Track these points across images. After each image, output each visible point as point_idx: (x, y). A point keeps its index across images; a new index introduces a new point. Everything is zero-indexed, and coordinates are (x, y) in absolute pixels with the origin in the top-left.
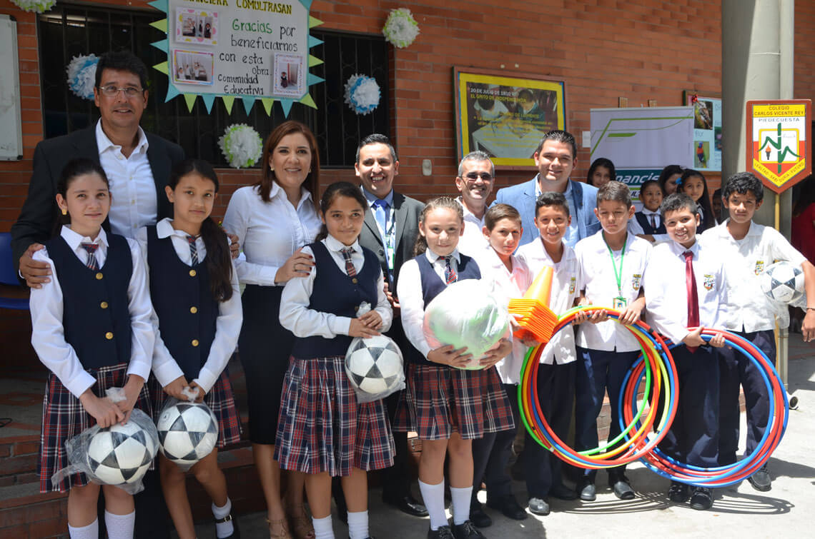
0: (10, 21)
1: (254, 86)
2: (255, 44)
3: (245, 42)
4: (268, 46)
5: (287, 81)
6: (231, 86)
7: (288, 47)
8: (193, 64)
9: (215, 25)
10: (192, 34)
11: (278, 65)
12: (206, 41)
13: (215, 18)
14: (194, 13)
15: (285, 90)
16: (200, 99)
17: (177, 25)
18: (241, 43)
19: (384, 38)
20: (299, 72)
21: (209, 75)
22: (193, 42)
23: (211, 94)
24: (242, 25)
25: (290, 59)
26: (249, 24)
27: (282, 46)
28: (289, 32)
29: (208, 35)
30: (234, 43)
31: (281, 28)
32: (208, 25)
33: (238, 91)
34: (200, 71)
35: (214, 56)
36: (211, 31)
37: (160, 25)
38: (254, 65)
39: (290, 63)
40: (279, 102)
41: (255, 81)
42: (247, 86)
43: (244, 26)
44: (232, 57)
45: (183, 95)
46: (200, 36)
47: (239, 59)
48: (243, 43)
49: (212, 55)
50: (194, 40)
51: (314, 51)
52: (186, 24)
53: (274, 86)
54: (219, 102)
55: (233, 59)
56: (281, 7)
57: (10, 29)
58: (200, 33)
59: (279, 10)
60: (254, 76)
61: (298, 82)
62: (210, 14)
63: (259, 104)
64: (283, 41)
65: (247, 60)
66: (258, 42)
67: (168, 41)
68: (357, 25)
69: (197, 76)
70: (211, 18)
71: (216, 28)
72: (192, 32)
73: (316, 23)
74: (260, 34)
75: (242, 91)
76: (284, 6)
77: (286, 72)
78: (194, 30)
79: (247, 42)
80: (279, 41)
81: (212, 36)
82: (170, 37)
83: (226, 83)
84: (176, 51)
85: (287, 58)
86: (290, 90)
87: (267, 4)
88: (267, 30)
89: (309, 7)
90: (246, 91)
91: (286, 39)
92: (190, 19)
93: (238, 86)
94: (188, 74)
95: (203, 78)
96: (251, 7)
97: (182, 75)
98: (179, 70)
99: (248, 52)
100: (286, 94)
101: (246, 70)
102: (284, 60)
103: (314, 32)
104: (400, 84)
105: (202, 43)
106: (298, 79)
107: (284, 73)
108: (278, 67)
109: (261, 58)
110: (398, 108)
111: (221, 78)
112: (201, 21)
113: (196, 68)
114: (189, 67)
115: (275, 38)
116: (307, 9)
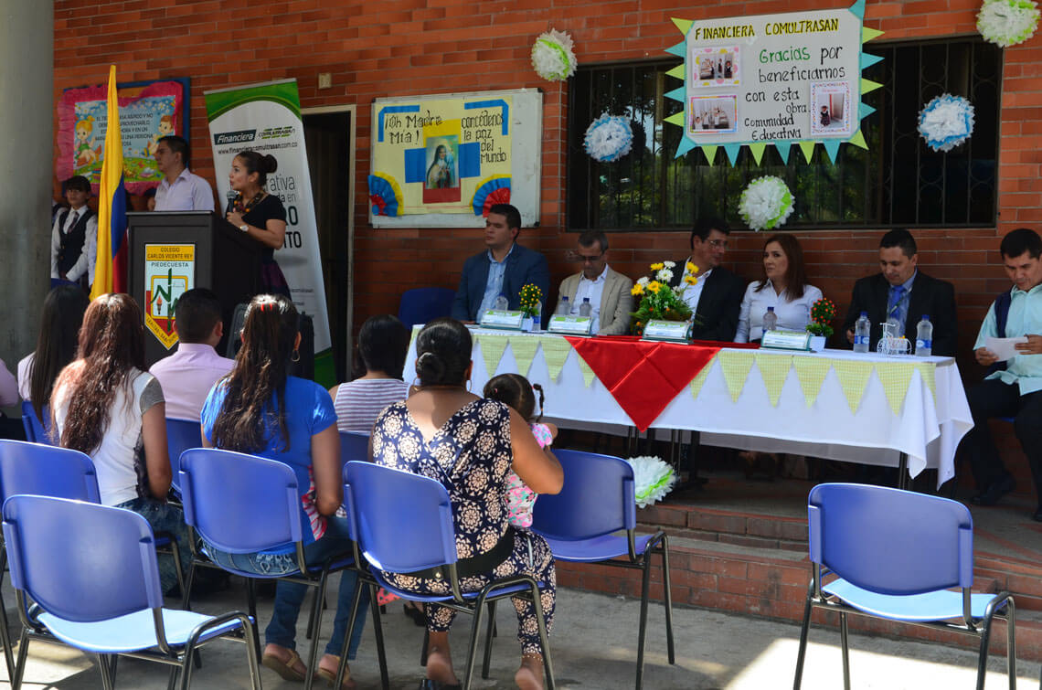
0: (538, 94)
1: (789, 128)
2: (789, 76)
3: (775, 76)
4: (805, 75)
5: (829, 117)
6: (760, 130)
7: (831, 73)
8: (712, 110)
9: (736, 62)
10: (711, 77)
11: (817, 98)
12: (727, 82)
13: (735, 54)
14: (712, 52)
15: (827, 128)
16: (721, 151)
17: (694, 68)
18: (772, 77)
19: (981, 36)
20: (845, 103)
21: (731, 121)
22: (711, 85)
23: (734, 143)
24: (771, 55)
25: (833, 88)
26: (780, 54)
27: (823, 74)
28: (833, 53)
29: (728, 74)
30: (763, 79)
31: (823, 50)
32: (729, 63)
33: (769, 137)
34: (721, 118)
35: (737, 99)
36: (732, 69)
37: (675, 72)
38: (788, 102)
39: (833, 93)
40: (822, 145)
41: (790, 121)
42: (780, 129)
43: (773, 56)
44: (760, 96)
45: (700, 148)
46: (719, 77)
47: (769, 97)
48: (773, 78)
49: (735, 97)
50: (713, 83)
51: (867, 74)
52: (704, 67)
53: (812, 125)
54: (745, 152)
55: (762, 98)
56: (824, 23)
57: (537, 101)
58: (720, 74)
59: (820, 27)
60: (788, 116)
61: (845, 116)
62: (729, 49)
63: (796, 149)
64: (825, 66)
65: (780, 97)
66: (792, 73)
67: (686, 89)
68: (936, 26)
69: (717, 123)
70: (731, 55)
71: (737, 64)
72: (710, 74)
73: (872, 34)
74: (794, 62)
75: (775, 136)
76: (827, 21)
77: (828, 106)
78: (713, 72)
79: (779, 75)
80: (820, 67)
81: (734, 74)
82: (687, 84)
83: (755, 128)
84: (692, 98)
85: (828, 88)
86: (834, 129)
87: (805, 24)
88: (803, 56)
89: (863, 16)
90: (779, 135)
91: (829, 63)
92: (708, 60)
93: (770, 130)
94: (706, 122)
95: (724, 126)
96: (784, 31)
97: (699, 126)
98: (696, 120)
99: (780, 86)
100: (828, 133)
101: (778, 109)
102: (824, 91)
103: (868, 48)
104: (1008, 100)
105: (723, 84)
106: (845, 113)
107: (825, 107)
108: (816, 101)
109: (797, 93)
110: (1002, 136)
111: (748, 122)
112: (721, 60)
113: (716, 114)
114: (708, 115)
115: (814, 64)
116: (860, 18)
